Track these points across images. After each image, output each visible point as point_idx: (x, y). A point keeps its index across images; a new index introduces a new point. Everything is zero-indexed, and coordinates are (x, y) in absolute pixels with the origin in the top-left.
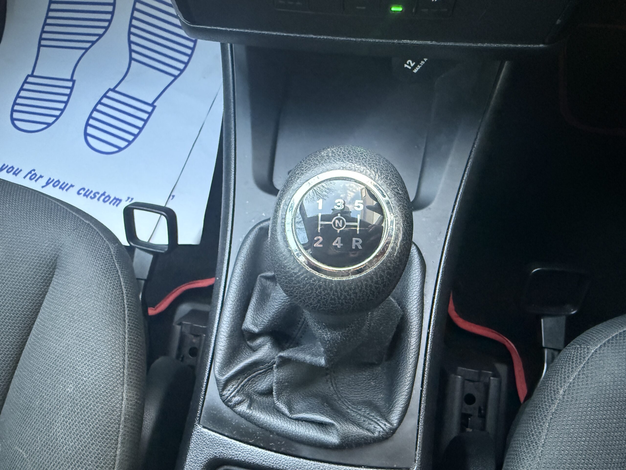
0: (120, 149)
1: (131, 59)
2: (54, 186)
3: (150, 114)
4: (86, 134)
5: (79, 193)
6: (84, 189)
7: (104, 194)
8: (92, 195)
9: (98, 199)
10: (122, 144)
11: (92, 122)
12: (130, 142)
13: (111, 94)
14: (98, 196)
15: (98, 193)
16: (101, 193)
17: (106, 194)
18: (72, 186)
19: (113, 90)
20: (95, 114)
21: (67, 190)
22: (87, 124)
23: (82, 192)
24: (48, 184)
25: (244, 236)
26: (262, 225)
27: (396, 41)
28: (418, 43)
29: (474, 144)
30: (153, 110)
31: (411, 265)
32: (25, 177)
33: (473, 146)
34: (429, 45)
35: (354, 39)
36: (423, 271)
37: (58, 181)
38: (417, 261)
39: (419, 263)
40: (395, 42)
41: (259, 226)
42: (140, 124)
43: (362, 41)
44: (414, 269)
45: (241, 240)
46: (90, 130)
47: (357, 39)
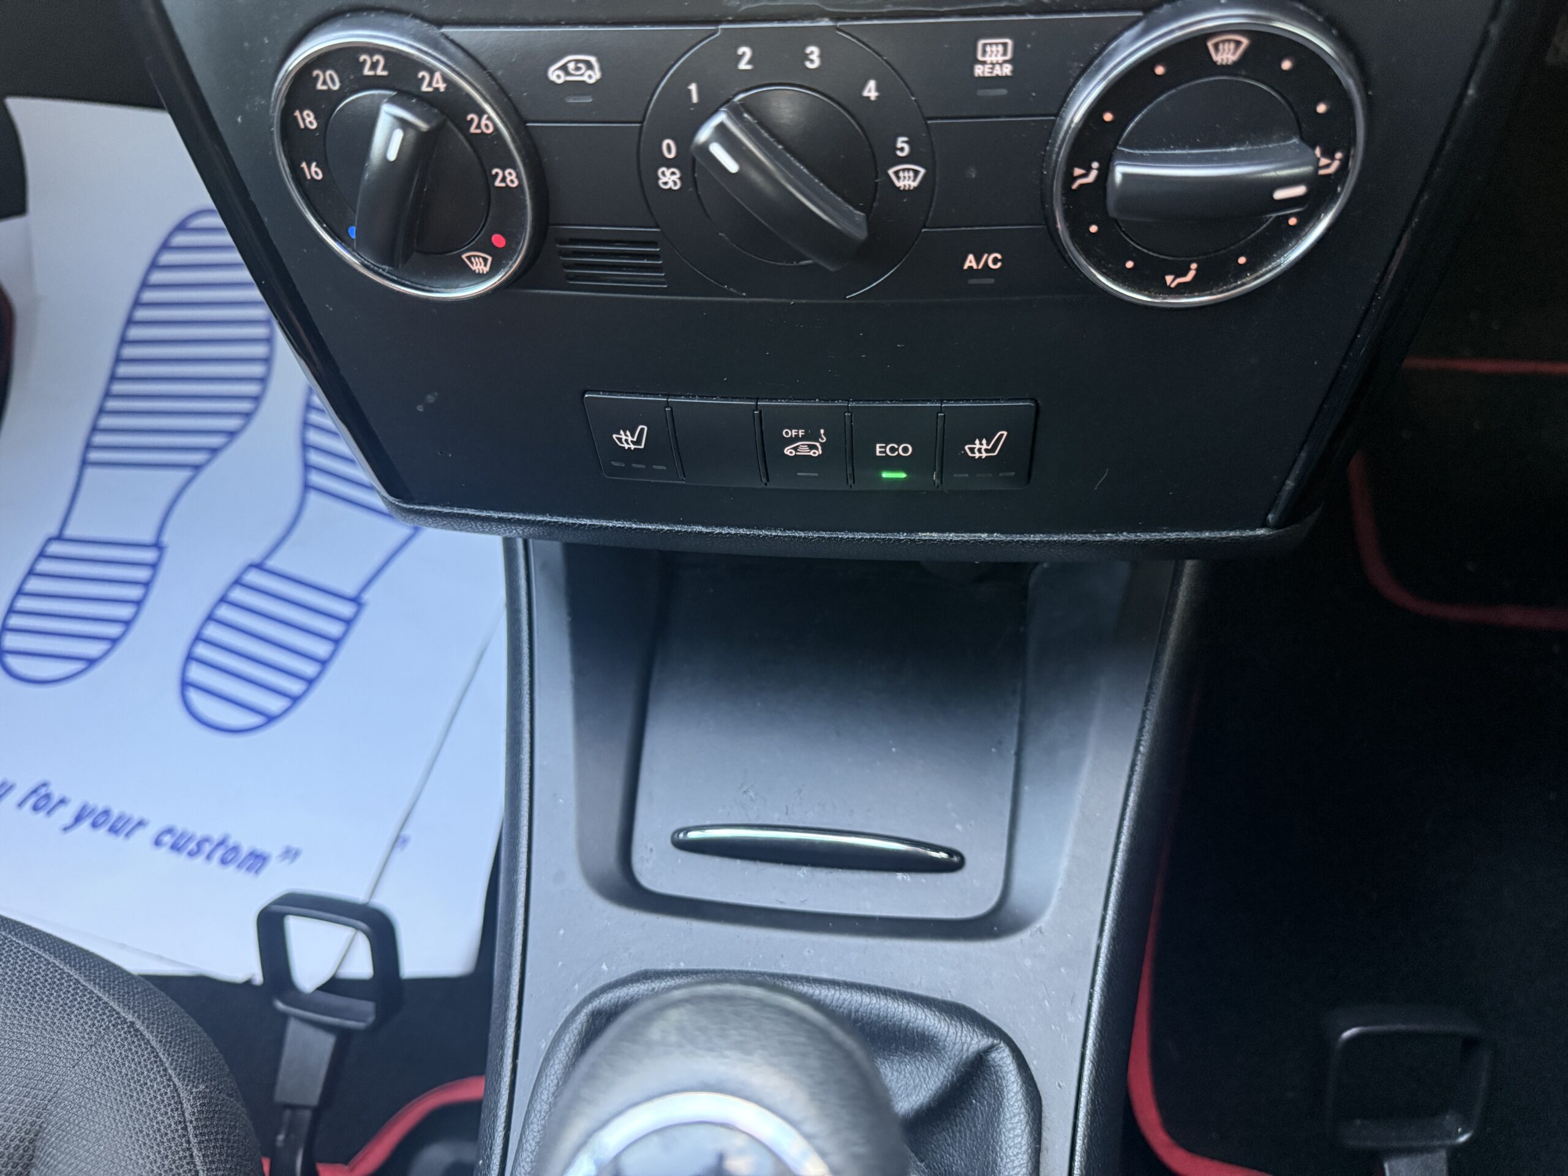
0: (271, 719)
1: (307, 487)
2: (95, 825)
3: (348, 622)
4: (185, 684)
5: (158, 843)
6: (170, 831)
7: (221, 843)
8: (192, 846)
9: (209, 857)
10: (274, 704)
11: (202, 650)
12: (295, 700)
13: (253, 577)
14: (207, 848)
15: (206, 840)
16: (217, 837)
17: (231, 842)
18: (141, 823)
19: (259, 566)
20: (213, 632)
21: (128, 835)
22: (190, 658)
23: (168, 839)
24: (78, 819)
25: (552, 1033)
26: (596, 1004)
27: (903, 536)
28: (956, 539)
29: (1138, 743)
30: (357, 614)
31: (1001, 1102)
32: (21, 804)
33: (1137, 750)
34: (985, 542)
35: (802, 534)
36: (1034, 1119)
37: (106, 813)
38: (1015, 1090)
39: (1020, 1096)
40: (902, 538)
41: (590, 1008)
42: (321, 649)
43: (823, 538)
44: (1008, 1116)
45: (544, 1045)
46: (197, 673)
47: (811, 534)
